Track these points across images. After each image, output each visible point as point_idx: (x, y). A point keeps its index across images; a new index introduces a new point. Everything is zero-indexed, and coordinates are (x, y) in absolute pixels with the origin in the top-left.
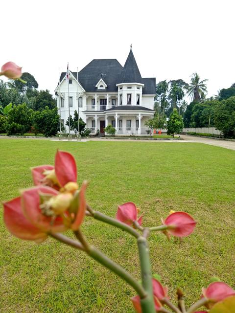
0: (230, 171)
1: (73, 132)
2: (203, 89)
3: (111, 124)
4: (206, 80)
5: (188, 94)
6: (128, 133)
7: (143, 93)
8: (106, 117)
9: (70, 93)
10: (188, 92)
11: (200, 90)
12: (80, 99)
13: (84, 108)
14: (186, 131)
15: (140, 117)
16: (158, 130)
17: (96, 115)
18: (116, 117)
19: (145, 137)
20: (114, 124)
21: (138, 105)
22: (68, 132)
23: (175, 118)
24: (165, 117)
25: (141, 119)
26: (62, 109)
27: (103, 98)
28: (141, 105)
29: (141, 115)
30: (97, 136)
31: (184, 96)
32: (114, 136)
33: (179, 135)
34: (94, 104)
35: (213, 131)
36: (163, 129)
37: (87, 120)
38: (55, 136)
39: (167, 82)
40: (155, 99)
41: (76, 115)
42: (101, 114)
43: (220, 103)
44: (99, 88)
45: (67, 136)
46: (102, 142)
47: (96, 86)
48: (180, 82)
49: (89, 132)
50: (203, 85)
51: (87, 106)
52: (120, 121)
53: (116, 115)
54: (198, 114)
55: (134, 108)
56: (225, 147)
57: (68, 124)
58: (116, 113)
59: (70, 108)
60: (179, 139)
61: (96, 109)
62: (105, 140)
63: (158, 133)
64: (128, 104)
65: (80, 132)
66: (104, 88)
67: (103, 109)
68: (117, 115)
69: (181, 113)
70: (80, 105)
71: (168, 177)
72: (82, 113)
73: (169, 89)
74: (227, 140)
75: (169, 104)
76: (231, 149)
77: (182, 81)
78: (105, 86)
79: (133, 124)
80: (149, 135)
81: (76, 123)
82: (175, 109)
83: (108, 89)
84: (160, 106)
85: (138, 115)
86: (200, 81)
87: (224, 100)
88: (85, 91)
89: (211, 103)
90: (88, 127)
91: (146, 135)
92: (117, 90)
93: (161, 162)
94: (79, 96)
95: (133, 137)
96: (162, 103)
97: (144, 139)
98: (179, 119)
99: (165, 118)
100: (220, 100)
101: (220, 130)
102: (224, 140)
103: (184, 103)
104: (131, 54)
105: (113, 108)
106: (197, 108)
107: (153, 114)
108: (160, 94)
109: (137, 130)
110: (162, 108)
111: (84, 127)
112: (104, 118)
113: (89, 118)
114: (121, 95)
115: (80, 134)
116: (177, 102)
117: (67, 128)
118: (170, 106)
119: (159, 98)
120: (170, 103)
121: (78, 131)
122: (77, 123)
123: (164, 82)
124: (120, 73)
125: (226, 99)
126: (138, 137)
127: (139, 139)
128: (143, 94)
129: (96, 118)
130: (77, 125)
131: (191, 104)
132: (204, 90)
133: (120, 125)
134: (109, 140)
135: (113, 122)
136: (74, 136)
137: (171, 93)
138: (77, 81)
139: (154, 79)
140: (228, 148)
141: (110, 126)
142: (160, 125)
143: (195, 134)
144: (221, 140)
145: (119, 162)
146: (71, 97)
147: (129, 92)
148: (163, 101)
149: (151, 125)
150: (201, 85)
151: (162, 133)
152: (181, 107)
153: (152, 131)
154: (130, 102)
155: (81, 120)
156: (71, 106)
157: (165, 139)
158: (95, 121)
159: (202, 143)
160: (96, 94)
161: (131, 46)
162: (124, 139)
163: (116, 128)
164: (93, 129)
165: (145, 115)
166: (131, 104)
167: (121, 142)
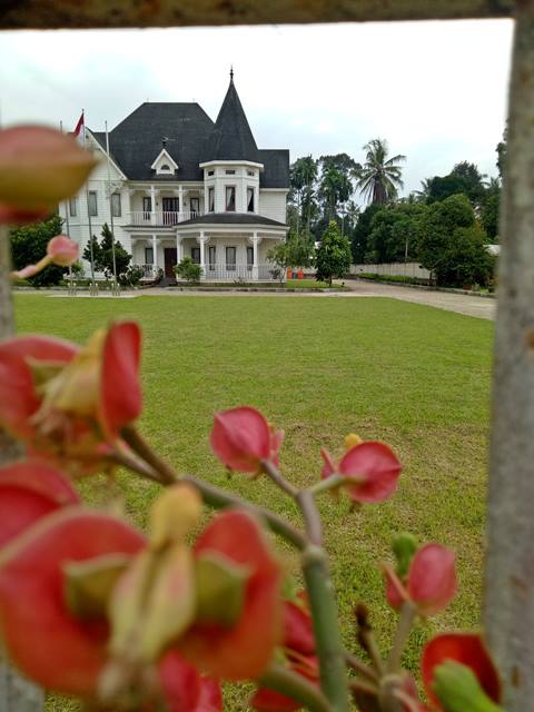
0: (448, 358)
1: (100, 276)
2: (392, 176)
3: (190, 257)
4: (399, 156)
5: (360, 190)
6: (230, 278)
7: (262, 185)
8: (179, 239)
9: (91, 183)
10: (360, 184)
11: (386, 180)
12: (116, 198)
13: (126, 219)
14: (358, 272)
15: (255, 241)
16: (296, 270)
17: (154, 235)
18: (202, 240)
19: (269, 285)
20: (196, 256)
21: (250, 213)
22: (88, 275)
23: (334, 242)
24: (310, 240)
25: (259, 245)
26: (72, 221)
27: (169, 196)
28: (257, 212)
29: (259, 235)
30: (157, 283)
31: (351, 192)
32: (198, 284)
33: (343, 281)
34: (150, 209)
35: (414, 270)
36: (307, 266)
37: (134, 247)
38: (57, 284)
39: (315, 159)
40: (289, 198)
41: (108, 235)
42: (167, 233)
43: (429, 209)
44: (159, 172)
45: (86, 284)
46: (169, 297)
47: (153, 167)
48: (343, 161)
49: (140, 274)
50: (394, 169)
51: (132, 215)
52: (211, 249)
53: (202, 236)
54: (383, 233)
55: (242, 220)
56: (440, 307)
57: (87, 256)
58: (202, 231)
59: (92, 218)
60: (342, 288)
61: (153, 221)
62: (176, 293)
63: (296, 276)
64: (228, 209)
65: (118, 274)
66: (172, 172)
67: (171, 220)
68: (202, 234)
69: (347, 230)
70: (116, 212)
71: (319, 374)
72: (121, 230)
73: (318, 177)
74: (444, 291)
75: (319, 211)
76: (451, 309)
77: (348, 158)
78: (174, 166)
79: (241, 256)
80: (277, 281)
81: (105, 254)
82: (333, 222)
83: (181, 175)
84: (300, 214)
85: (252, 234)
86: (386, 159)
87: (437, 203)
88: (125, 178)
89: (409, 208)
90: (137, 262)
91: (271, 280)
92: (202, 179)
93: (305, 342)
94: (113, 190)
95: (241, 285)
96: (303, 209)
97: (266, 291)
98: (341, 246)
99: (311, 242)
100: (429, 202)
101: (428, 268)
102: (437, 290)
103: (353, 208)
104: (232, 92)
105: (195, 219)
106: (380, 219)
107: (284, 233)
108: (299, 187)
109: (250, 269)
110: (304, 218)
111: (127, 263)
112: (174, 242)
113: (138, 242)
114: (211, 189)
115: (118, 279)
116: (338, 207)
118: (321, 216)
119: (297, 197)
120: (322, 209)
122: (111, 253)
123: (308, 160)
124: (207, 138)
125: (441, 201)
126: (253, 287)
127: (256, 290)
128: (261, 186)
129: (154, 242)
130: (109, 257)
131: (368, 210)
132: (396, 179)
133: (211, 259)
134: (187, 293)
135: (195, 251)
136: (104, 286)
137: (323, 185)
138: (107, 154)
139: (285, 153)
140: (445, 308)
141: (187, 262)
142: (299, 259)
143: (376, 279)
144: (431, 290)
145: (211, 343)
146: (93, 194)
148: (305, 204)
149: (280, 257)
150: (388, 169)
151: (305, 276)
152: (347, 218)
153: (284, 272)
154: (231, 205)
155: (118, 246)
156: (93, 212)
157: (312, 291)
158: (152, 249)
159: (393, 299)
160: (152, 186)
161: (232, 74)
162: (220, 290)
163: (202, 265)
164: (149, 268)
165: (267, 235)
166: (234, 209)
167: (213, 298)
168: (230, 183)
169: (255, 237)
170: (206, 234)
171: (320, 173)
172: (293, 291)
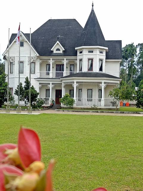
1: (22, 103)
3: (68, 94)
6: (89, 105)
8: (63, 85)
9: (21, 58)
12: (33, 64)
13: (37, 75)
15: (103, 86)
16: (125, 102)
17: (51, 83)
18: (75, 85)
19: (110, 109)
20: (72, 94)
21: (101, 72)
22: (16, 102)
24: (133, 86)
25: (105, 88)
26: (11, 76)
27: (59, 63)
28: (104, 71)
29: (105, 83)
30: (51, 107)
32: (72, 108)
34: (49, 70)
36: (131, 100)
37: (40, 89)
38: (1, 107)
39: (135, 45)
40: (121, 64)
41: (28, 82)
42: (57, 81)
44: (54, 52)
45: (15, 107)
46: (57, 115)
47: (52, 50)
49: (42, 103)
51: (40, 73)
52: (80, 90)
53: (75, 83)
55: (96, 75)
57: (17, 93)
59: (21, 74)
61: (51, 76)
62: (61, 112)
63: (126, 105)
64: (89, 70)
65: (31, 102)
67: (59, 75)
70: (32, 72)
72: (34, 80)
73: (137, 54)
78: (62, 49)
79: (95, 94)
80: (115, 107)
83: (65, 53)
84: (127, 72)
85: (101, 83)
88: (38, 55)
90: (41, 96)
91: (111, 107)
92: (76, 54)
94: (32, 61)
95: (95, 109)
96: (129, 70)
97: (108, 112)
104: (93, 13)
105: (72, 75)
107: (119, 82)
108: (127, 59)
109: (100, 101)
110: (129, 75)
111: (36, 96)
112: (61, 86)
113: (42, 86)
114: (81, 60)
115: (31, 105)
117: (16, 97)
118: (139, 74)
120: (139, 70)
121: (29, 101)
122: (28, 92)
123: (131, 46)
124: (80, 35)
126: (102, 110)
127: (103, 112)
128: (106, 59)
129: (51, 86)
133: (79, 96)
134: (66, 112)
135: (71, 91)
136: (24, 108)
137: (140, 58)
138: (30, 44)
139: (120, 42)
141: (67, 97)
142: (127, 96)
146: (22, 62)
147: (91, 57)
148: (130, 68)
149: (116, 95)
151: (130, 105)
153: (118, 102)
154: (91, 68)
155: (33, 88)
156: (21, 72)
158: (49, 90)
160: (51, 59)
161: (93, 5)
162: (83, 112)
163: (75, 98)
164: (47, 100)
165: (109, 83)
166: (92, 70)
167: (80, 115)
169: (103, 84)
170: (77, 82)
171: (138, 52)
172: (123, 113)
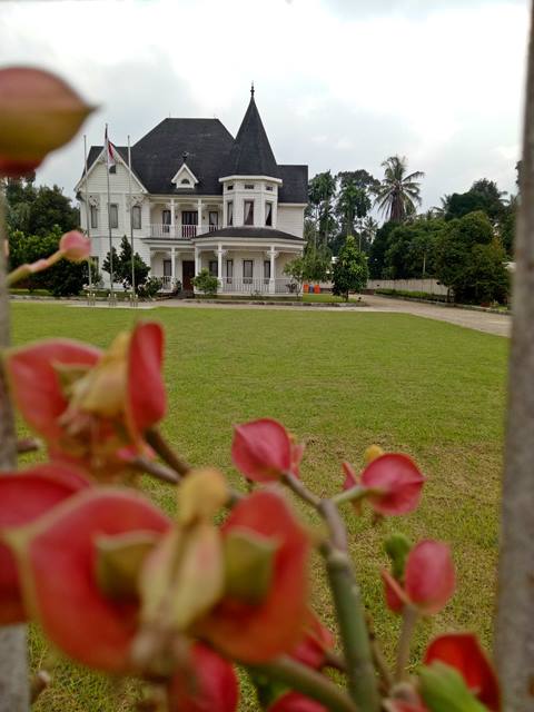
0: (466, 375)
1: (119, 287)
2: (411, 193)
3: (207, 270)
4: (418, 173)
5: (378, 206)
6: (247, 291)
7: (281, 199)
8: (197, 252)
9: (112, 196)
10: (378, 200)
11: (404, 196)
12: (137, 210)
13: (146, 232)
14: (376, 288)
15: (272, 255)
16: (313, 284)
17: (173, 247)
18: (220, 254)
19: (285, 298)
20: (214, 269)
21: (268, 227)
22: (107, 286)
23: (351, 257)
24: (327, 255)
25: (276, 259)
26: (93, 233)
27: (187, 209)
28: (274, 226)
30: (175, 295)
31: (369, 207)
32: (216, 297)
33: (360, 296)
34: (169, 222)
35: (431, 286)
36: (324, 281)
37: (153, 259)
38: (77, 294)
39: (333, 174)
40: (307, 213)
41: (127, 247)
42: (185, 245)
43: (447, 225)
44: (179, 186)
45: (104, 295)
46: (187, 309)
47: (173, 181)
48: (361, 177)
49: (158, 286)
50: (412, 186)
51: (152, 227)
52: (229, 262)
53: (220, 249)
54: (400, 248)
55: (260, 234)
56: (457, 323)
57: (107, 267)
58: (220, 245)
59: (113, 230)
60: (358, 303)
61: (172, 234)
62: (193, 305)
63: (313, 290)
64: (246, 223)
65: (136, 285)
66: (192, 186)
67: (189, 233)
68: (220, 247)
69: (364, 246)
70: (136, 225)
71: (334, 388)
72: (141, 242)
73: (337, 192)
74: (462, 308)
75: (337, 226)
76: (469, 326)
77: (366, 174)
78: (194, 180)
79: (259, 269)
80: (294, 295)
81: (125, 265)
82: (350, 238)
83: (200, 189)
84: (318, 229)
85: (269, 248)
86: (404, 176)
87: (455, 220)
88: (146, 192)
89: (427, 225)
90: (155, 274)
91: (287, 294)
92: (220, 192)
93: (320, 355)
94: (134, 203)
95: (258, 299)
96: (321, 225)
97: (282, 304)
98: (358, 261)
99: (328, 257)
100: (448, 218)
101: (445, 284)
102: (455, 306)
103: (371, 224)
104: (252, 109)
105: (213, 233)
106: (398, 235)
107: (302, 248)
108: (317, 203)
109: (267, 282)
110: (322, 233)
111: (146, 274)
112: (192, 255)
113: (157, 254)
114: (230, 203)
115: (136, 291)
116: (356, 222)
117: (106, 276)
118: (339, 231)
119: (315, 212)
120: (340, 224)
121: (131, 283)
122: (130, 265)
123: (327, 176)
124: (228, 153)
125: (459, 217)
126: (270, 300)
127: (272, 304)
128: (279, 201)
129: (173, 255)
130: (128, 269)
131: (385, 226)
132: (414, 195)
133: (229, 273)
134: (204, 305)
135: (213, 264)
136: (122, 297)
137: (341, 200)
138: (129, 169)
139: (304, 169)
140: (463, 325)
141: (204, 274)
142: (316, 273)
143: (393, 294)
144: (447, 306)
145: (227, 355)
146: (114, 206)
148: (323, 219)
149: (296, 272)
150: (406, 185)
151: (322, 290)
152: (364, 233)
153: (300, 286)
154: (250, 219)
155: (137, 258)
156: (114, 225)
157: (328, 305)
158: (170, 261)
159: (409, 314)
160: (172, 200)
161: (253, 91)
162: (237, 303)
163: (220, 278)
164: (166, 280)
165: (283, 248)
166: (252, 224)
167: (230, 310)
168: (249, 197)
169: (272, 250)
170: (224, 247)
171: (339, 189)
172: (309, 305)
